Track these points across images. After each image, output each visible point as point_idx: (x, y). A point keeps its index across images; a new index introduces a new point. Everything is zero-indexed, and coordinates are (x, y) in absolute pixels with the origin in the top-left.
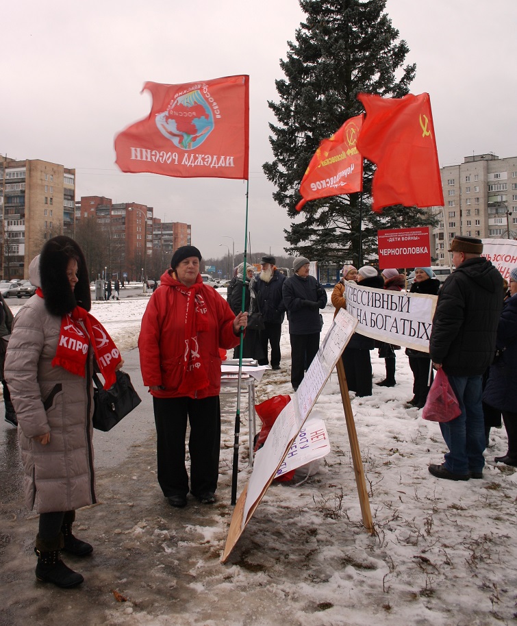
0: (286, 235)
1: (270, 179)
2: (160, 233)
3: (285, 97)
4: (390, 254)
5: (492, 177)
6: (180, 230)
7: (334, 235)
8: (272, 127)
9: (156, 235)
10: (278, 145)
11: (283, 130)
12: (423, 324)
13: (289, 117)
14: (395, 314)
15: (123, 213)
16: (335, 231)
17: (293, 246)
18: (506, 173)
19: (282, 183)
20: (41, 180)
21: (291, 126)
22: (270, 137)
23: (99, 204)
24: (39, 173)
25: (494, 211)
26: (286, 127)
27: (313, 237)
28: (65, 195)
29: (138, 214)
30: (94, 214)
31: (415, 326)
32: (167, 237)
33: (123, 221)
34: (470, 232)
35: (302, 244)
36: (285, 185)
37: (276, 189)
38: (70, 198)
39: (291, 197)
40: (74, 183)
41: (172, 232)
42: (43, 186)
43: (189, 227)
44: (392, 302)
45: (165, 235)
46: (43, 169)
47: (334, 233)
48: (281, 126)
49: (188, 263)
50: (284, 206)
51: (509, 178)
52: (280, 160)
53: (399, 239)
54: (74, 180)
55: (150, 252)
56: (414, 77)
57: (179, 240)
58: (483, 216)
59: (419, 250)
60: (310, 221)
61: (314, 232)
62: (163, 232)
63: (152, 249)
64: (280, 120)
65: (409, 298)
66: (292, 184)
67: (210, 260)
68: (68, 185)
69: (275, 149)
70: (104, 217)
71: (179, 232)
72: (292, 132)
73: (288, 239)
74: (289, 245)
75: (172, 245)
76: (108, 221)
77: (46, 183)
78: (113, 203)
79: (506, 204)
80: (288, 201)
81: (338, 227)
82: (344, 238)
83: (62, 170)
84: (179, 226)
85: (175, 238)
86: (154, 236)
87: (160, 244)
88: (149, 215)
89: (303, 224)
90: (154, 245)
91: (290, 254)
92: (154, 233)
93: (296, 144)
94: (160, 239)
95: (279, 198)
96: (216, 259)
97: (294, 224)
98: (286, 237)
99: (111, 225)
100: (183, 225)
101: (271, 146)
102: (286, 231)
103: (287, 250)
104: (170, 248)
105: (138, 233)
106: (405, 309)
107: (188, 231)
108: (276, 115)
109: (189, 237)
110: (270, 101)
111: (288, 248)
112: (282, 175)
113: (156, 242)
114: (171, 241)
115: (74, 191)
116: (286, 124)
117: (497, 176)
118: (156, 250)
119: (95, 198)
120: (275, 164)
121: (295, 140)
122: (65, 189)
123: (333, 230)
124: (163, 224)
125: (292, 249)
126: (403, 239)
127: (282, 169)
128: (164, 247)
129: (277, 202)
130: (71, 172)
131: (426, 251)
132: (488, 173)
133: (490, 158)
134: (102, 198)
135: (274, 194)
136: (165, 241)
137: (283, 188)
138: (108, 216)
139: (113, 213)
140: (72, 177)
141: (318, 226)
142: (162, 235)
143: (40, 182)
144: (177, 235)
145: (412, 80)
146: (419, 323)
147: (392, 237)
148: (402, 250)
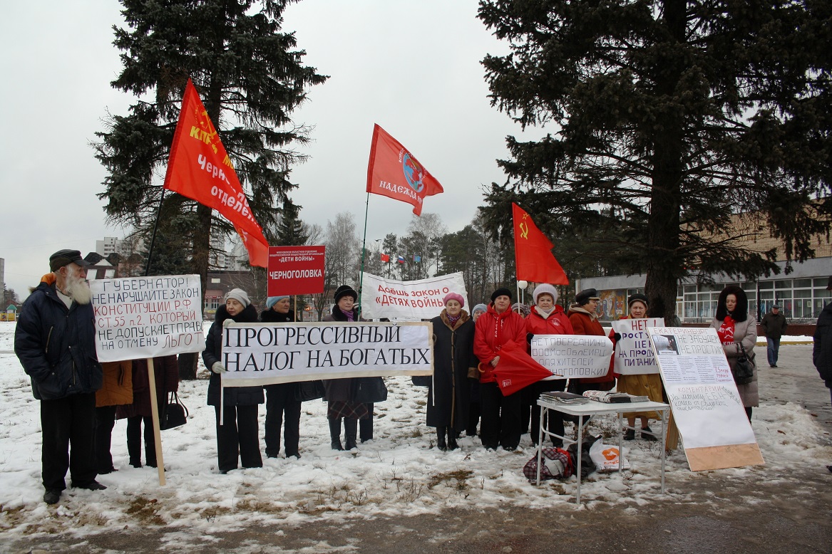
4: (281, 277)
12: (419, 350)
14: (382, 345)
31: (409, 353)
44: (376, 334)
49: (500, 298)
53: (292, 259)
59: (313, 273)
65: (398, 328)
106: (395, 339)
126: (296, 259)
131: (320, 274)
146: (414, 350)
147: (284, 257)
148: (294, 273)
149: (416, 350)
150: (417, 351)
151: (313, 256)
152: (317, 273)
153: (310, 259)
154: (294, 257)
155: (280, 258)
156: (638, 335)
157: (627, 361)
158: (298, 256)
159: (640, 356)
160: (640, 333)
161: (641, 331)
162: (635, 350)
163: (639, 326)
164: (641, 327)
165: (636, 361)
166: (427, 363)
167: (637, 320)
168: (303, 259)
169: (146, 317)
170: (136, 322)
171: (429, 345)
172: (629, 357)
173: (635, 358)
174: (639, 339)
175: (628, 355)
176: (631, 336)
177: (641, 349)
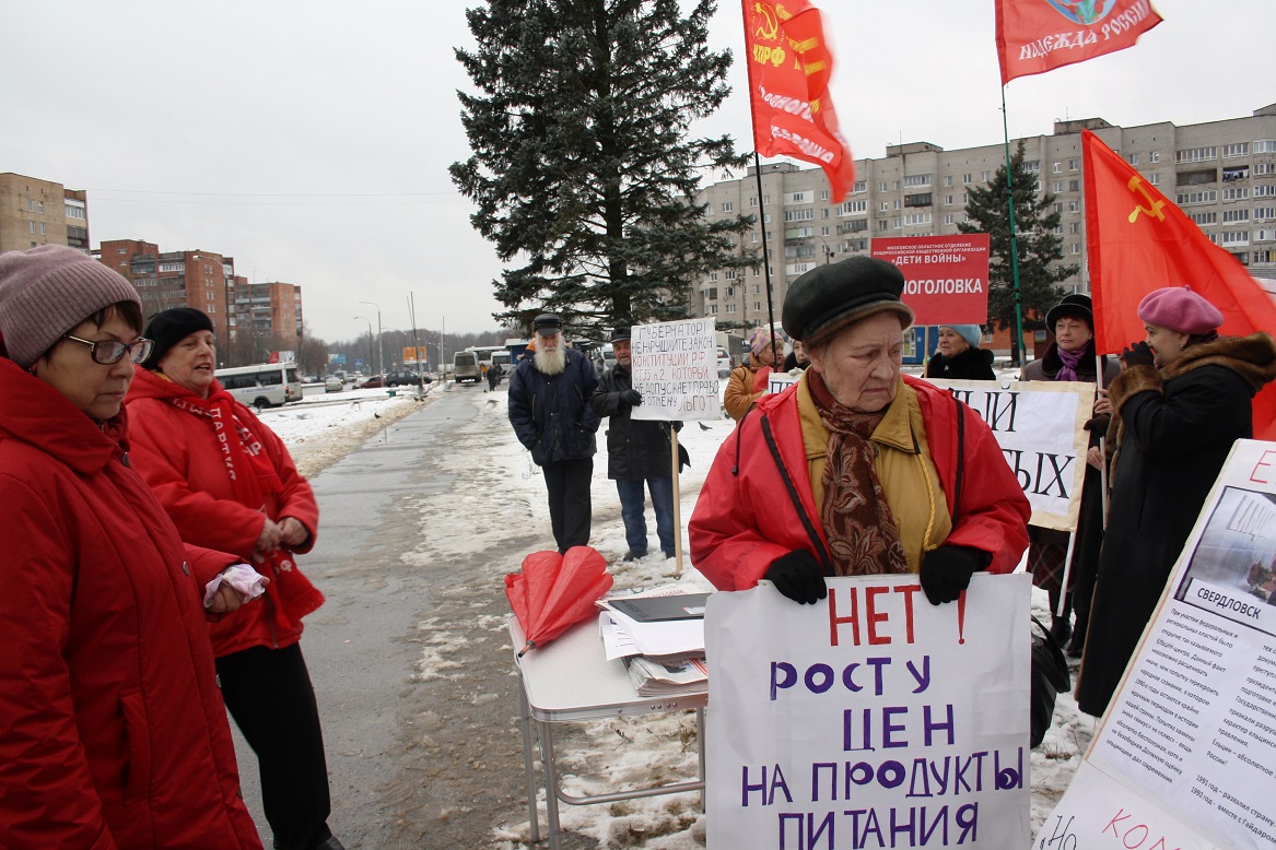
0: (496, 290)
1: (464, 192)
2: (247, 301)
3: (486, 41)
5: (790, 199)
6: (282, 296)
7: (584, 288)
8: (463, 97)
9: (242, 305)
10: (477, 127)
11: (486, 101)
12: (1053, 458)
13: (495, 77)
15: (180, 269)
16: (585, 280)
17: (509, 309)
18: (812, 193)
19: (486, 199)
20: (21, 210)
21: (499, 94)
22: (463, 113)
23: (135, 255)
24: (17, 198)
25: (794, 253)
26: (489, 97)
27: (547, 293)
28: (69, 238)
29: (208, 270)
30: (128, 271)
32: (259, 307)
33: (181, 282)
34: (758, 287)
35: (526, 305)
36: (492, 202)
37: (476, 209)
38: (79, 243)
39: (503, 221)
40: (86, 217)
41: (268, 299)
42: (25, 222)
43: (297, 289)
45: (257, 304)
46: (23, 191)
47: (584, 284)
48: (480, 94)
50: (491, 238)
51: (816, 201)
52: (482, 156)
54: (85, 210)
55: (233, 333)
56: (715, 10)
57: (282, 312)
58: (778, 260)
59: (962, 286)
60: (538, 264)
61: (547, 283)
62: (254, 300)
63: (236, 328)
64: (479, 83)
65: (1014, 395)
66: (504, 197)
67: (336, 345)
68: (73, 219)
69: (472, 135)
70: (146, 276)
71: (281, 298)
72: (500, 104)
73: (499, 297)
74: (501, 308)
75: (269, 322)
76: (153, 283)
77: (30, 217)
78: (161, 251)
79: (812, 241)
80: (498, 229)
81: (588, 274)
82: (599, 292)
83: (61, 193)
84: (280, 288)
85: (275, 310)
86: (238, 307)
87: (248, 321)
88: (227, 270)
89: (526, 270)
90: (238, 323)
91: (504, 325)
92: (237, 301)
93: (508, 127)
94: (248, 312)
95: (482, 223)
96: (345, 342)
97: (507, 272)
98: (496, 294)
99: (159, 289)
100: (287, 287)
101: (464, 130)
102: (496, 283)
103: (497, 318)
104: (267, 326)
105: (210, 302)
107: (297, 297)
108: (470, 74)
109: (298, 307)
110: (459, 49)
111: (500, 314)
112: (485, 184)
113: (242, 317)
114: (267, 314)
115: (86, 231)
116: (490, 90)
117: (797, 198)
118: (244, 331)
119: (126, 243)
120: (472, 163)
121: (506, 121)
122: (69, 227)
123: (581, 278)
124: (253, 286)
125: (507, 315)
126: (927, 259)
127: (484, 171)
128: (256, 326)
129: (479, 230)
130: (79, 196)
131: (979, 288)
132: (784, 192)
133: (787, 168)
134: (140, 244)
135: (472, 217)
136: (258, 315)
137: (489, 207)
138: (154, 275)
139: (161, 269)
140: (81, 205)
141: (553, 272)
142: (252, 304)
143: (18, 215)
144: (278, 304)
145: (711, 15)
146: (1041, 456)
147: (903, 255)
148: (923, 285)
149: (1046, 458)
150: (1047, 461)
151: (963, 254)
152: (972, 286)
153: (957, 259)
154: (923, 256)
155: (895, 257)
156: (863, 676)
157: (792, 825)
158: (931, 255)
159: (871, 796)
160: (878, 663)
161: (879, 651)
162: (842, 758)
163: (874, 618)
164: (881, 629)
165: (843, 826)
166: (1063, 494)
167: (862, 583)
168: (942, 259)
169: (669, 370)
170: (659, 377)
171: (1076, 445)
172: (803, 803)
173: (840, 806)
174: (866, 699)
175: (800, 787)
176: (819, 679)
177: (876, 759)
